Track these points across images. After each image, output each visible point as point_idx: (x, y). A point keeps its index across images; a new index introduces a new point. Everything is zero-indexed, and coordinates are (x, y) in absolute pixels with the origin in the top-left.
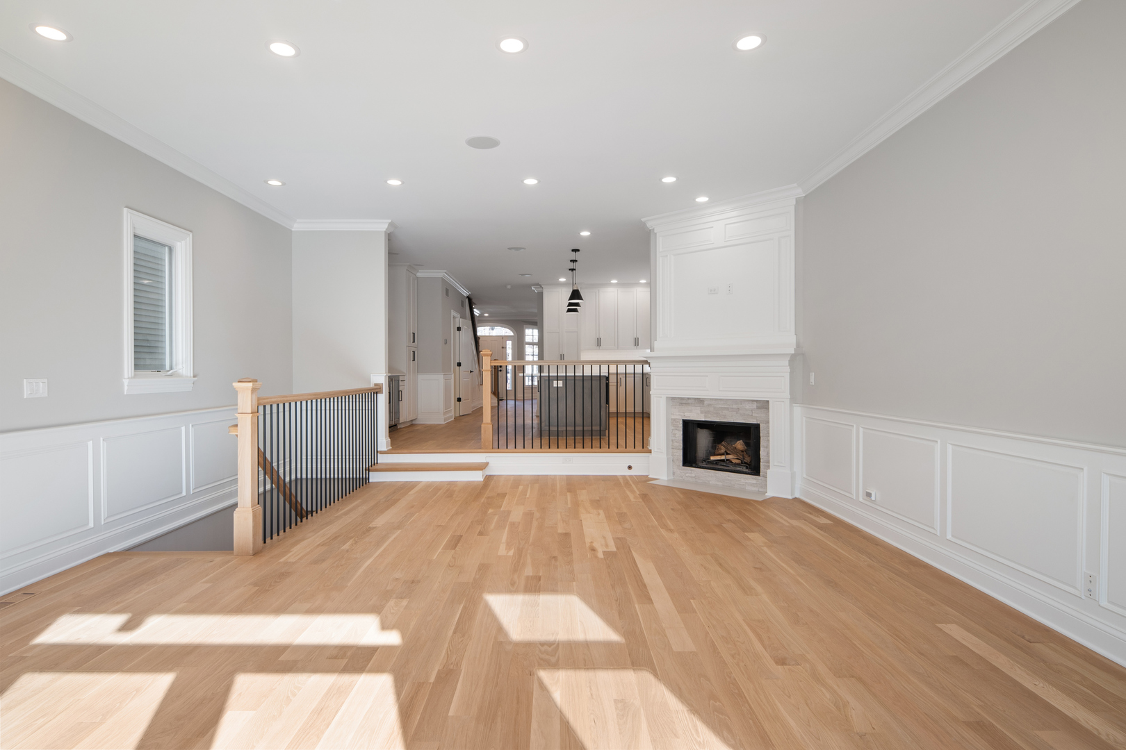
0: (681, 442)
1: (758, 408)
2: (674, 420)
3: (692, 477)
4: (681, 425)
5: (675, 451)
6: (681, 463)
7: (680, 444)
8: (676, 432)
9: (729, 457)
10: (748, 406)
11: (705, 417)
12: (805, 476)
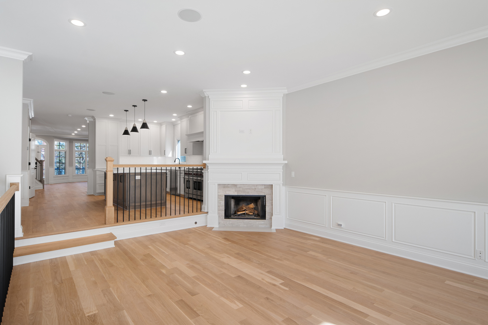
0: (224, 206)
1: (265, 188)
2: (220, 195)
3: (230, 224)
4: (224, 198)
5: (220, 211)
6: (224, 218)
7: (223, 208)
8: (221, 201)
9: (247, 212)
10: (260, 187)
11: (237, 193)
12: (288, 218)
